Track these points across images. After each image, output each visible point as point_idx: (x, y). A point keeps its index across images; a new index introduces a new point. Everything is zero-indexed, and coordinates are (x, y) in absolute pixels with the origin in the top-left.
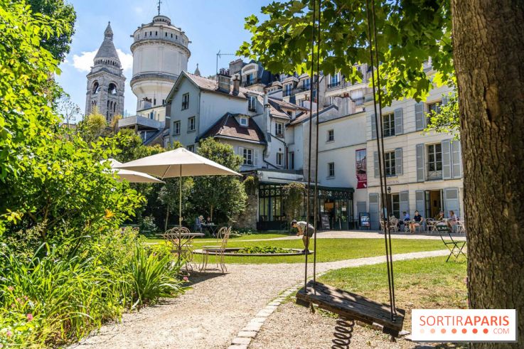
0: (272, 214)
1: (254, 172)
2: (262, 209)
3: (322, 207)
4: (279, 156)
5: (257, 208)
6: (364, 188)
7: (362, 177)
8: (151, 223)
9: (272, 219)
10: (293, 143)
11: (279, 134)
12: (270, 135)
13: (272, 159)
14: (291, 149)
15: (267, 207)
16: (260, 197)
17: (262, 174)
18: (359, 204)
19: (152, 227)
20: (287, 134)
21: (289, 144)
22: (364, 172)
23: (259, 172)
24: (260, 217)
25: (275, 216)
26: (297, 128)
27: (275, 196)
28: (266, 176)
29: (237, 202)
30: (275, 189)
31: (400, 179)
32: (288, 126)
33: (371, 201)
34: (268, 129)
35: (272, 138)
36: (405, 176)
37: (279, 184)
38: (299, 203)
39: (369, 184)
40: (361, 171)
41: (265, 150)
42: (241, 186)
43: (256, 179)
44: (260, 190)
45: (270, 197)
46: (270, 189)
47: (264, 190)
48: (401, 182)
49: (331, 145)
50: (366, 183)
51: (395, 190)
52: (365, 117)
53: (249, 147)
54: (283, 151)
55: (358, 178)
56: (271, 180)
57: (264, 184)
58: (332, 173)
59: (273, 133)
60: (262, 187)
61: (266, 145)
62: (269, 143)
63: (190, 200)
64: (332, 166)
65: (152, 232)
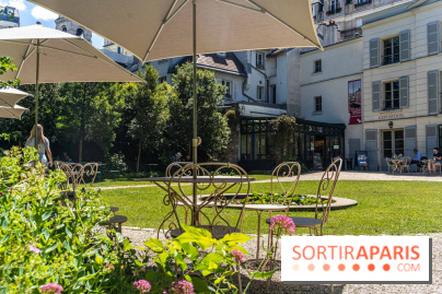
0: (257, 152)
1: (235, 106)
2: (244, 147)
3: (313, 144)
4: (260, 89)
5: (238, 146)
6: (358, 123)
7: (355, 111)
8: (120, 162)
9: (256, 157)
10: (275, 76)
11: (260, 66)
12: (250, 65)
13: (252, 92)
14: (272, 82)
15: (249, 145)
16: (242, 134)
17: (243, 108)
18: (351, 141)
19: (121, 166)
20: (268, 65)
21: (270, 77)
22: (359, 106)
23: (240, 105)
24: (242, 155)
25: (260, 155)
26: (279, 59)
27: (260, 131)
28: (248, 110)
29: (218, 138)
30: (260, 124)
31: (405, 112)
32: (269, 56)
33: (368, 138)
34: (249, 58)
35: (253, 70)
36: (411, 109)
37: (264, 118)
38: (289, 140)
39: (366, 119)
40: (355, 105)
41: (245, 83)
42: (224, 120)
43: (238, 113)
44: (242, 126)
45: (253, 133)
46: (254, 124)
47: (247, 125)
48: (406, 115)
49: (319, 77)
50: (360, 118)
51: (398, 125)
52: (361, 43)
53: (228, 79)
54: (263, 84)
55: (351, 112)
56: (254, 115)
57: (247, 119)
58: (319, 107)
59: (254, 65)
60: (243, 122)
61: (246, 77)
62: (249, 75)
63: (165, 134)
64: (318, 100)
65: (121, 173)
